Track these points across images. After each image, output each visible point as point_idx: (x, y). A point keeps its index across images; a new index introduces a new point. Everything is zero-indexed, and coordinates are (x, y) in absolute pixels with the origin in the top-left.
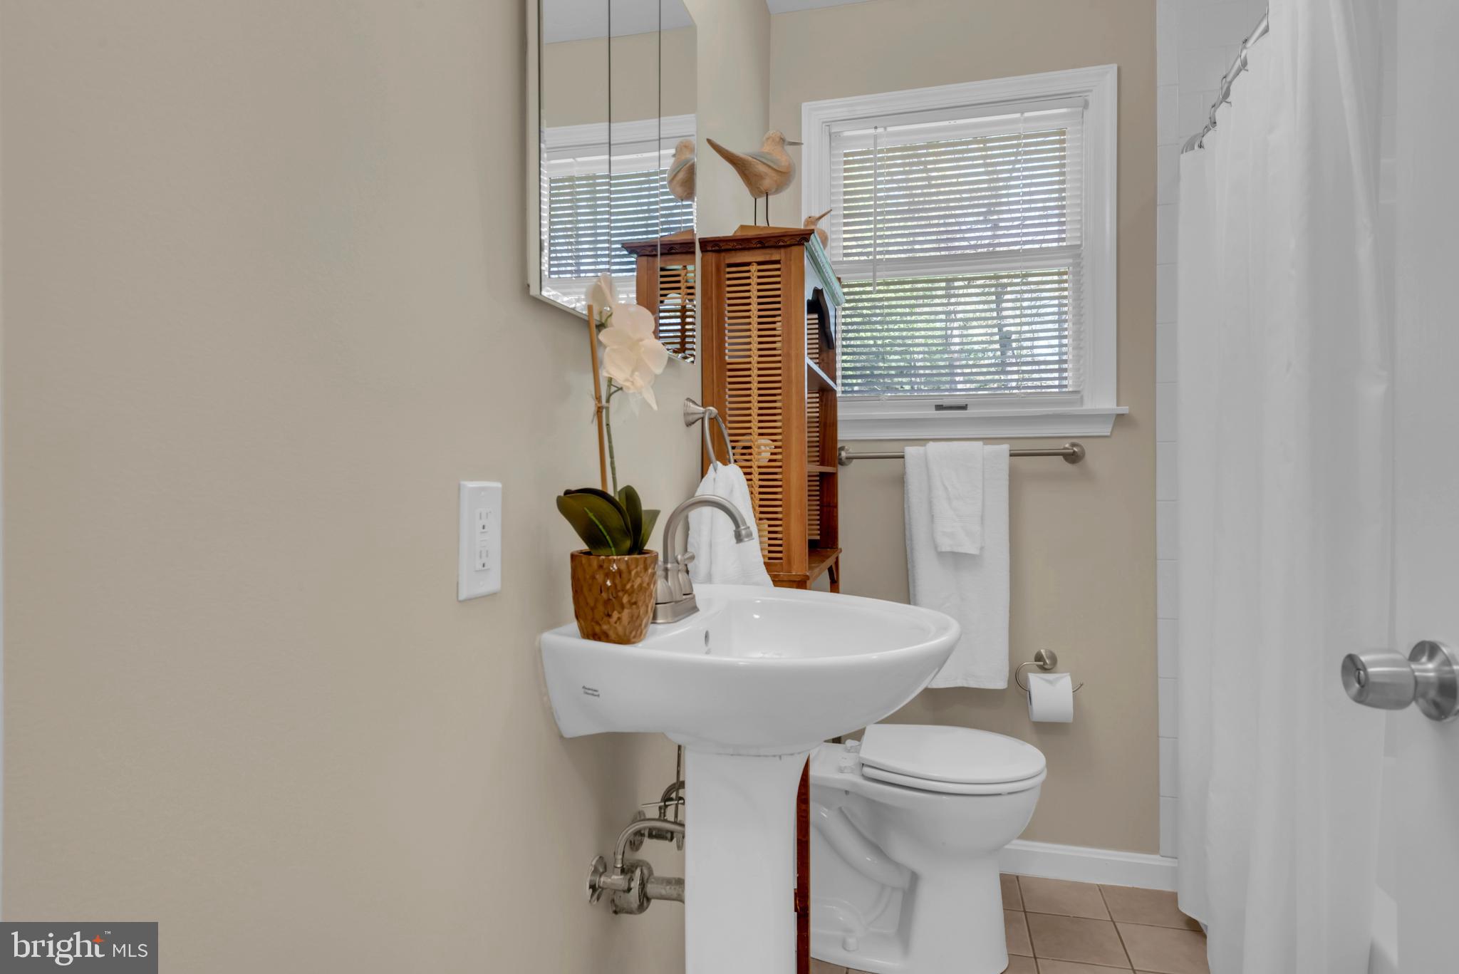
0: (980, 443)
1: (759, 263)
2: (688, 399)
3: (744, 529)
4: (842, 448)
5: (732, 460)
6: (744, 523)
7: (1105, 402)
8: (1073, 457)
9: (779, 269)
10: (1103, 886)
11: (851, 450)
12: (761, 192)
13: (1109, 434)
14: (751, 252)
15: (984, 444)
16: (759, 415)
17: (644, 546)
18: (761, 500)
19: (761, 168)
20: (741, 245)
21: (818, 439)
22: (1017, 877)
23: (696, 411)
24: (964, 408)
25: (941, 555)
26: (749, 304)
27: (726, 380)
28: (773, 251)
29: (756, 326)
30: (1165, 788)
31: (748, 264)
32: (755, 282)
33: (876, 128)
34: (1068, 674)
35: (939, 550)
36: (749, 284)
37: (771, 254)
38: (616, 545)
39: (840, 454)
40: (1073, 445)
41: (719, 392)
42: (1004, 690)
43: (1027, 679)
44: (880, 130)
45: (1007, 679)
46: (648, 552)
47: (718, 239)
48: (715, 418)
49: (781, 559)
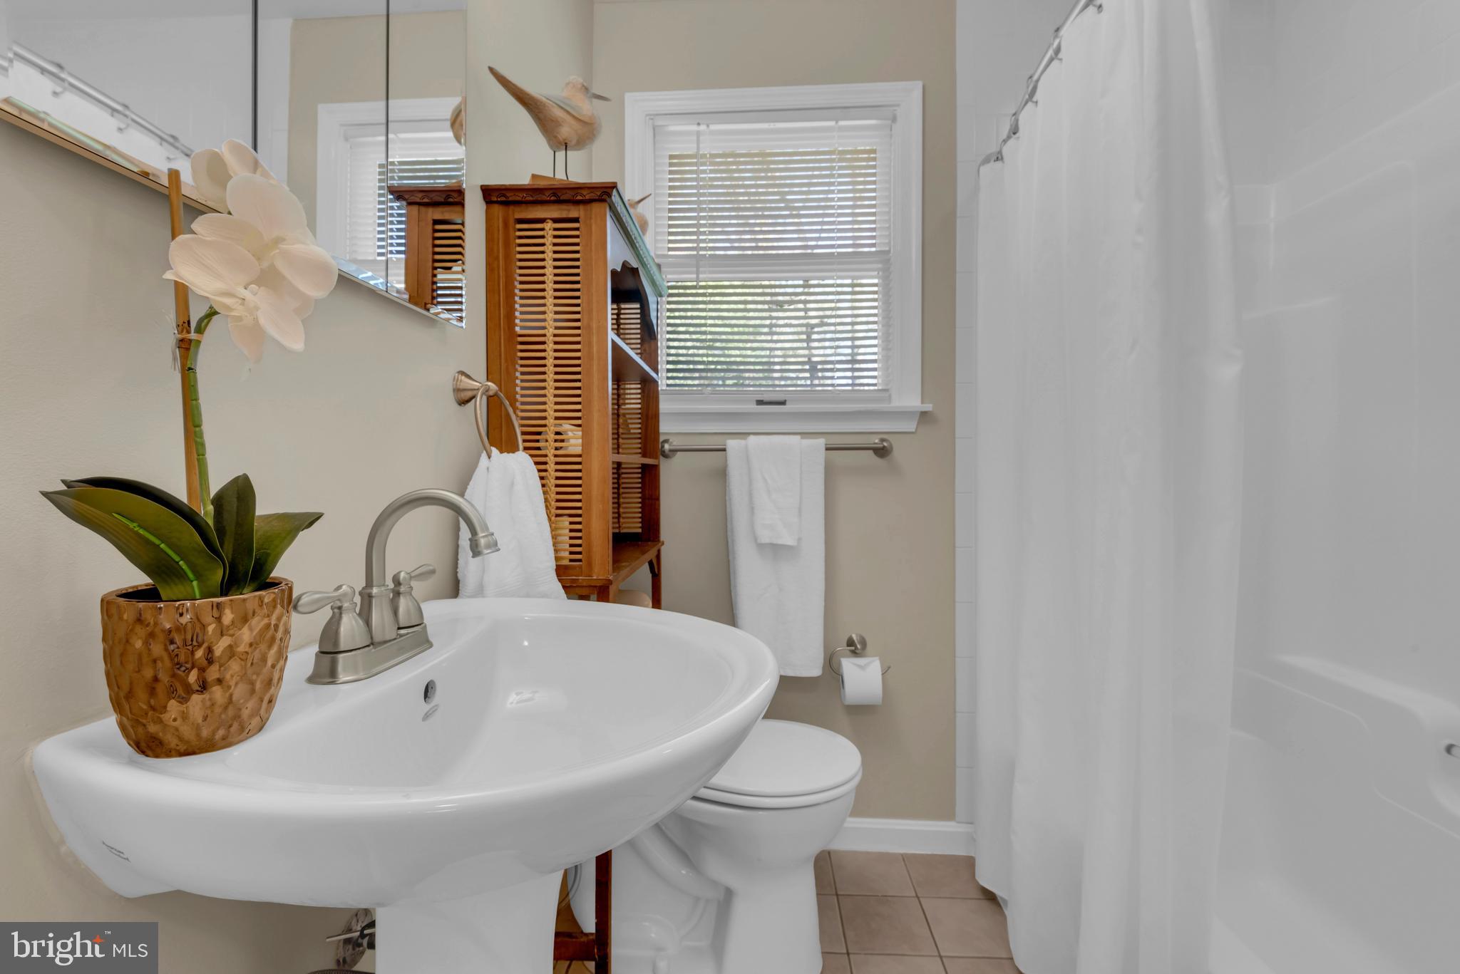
0: (798, 437)
1: (555, 221)
2: (462, 373)
3: (484, 537)
4: (666, 441)
5: (521, 447)
6: (486, 528)
7: (913, 401)
8: (882, 452)
9: (577, 229)
10: (906, 854)
11: (675, 443)
12: (560, 143)
13: (914, 430)
14: (545, 207)
15: (802, 438)
16: (556, 396)
17: (270, 572)
18: (558, 493)
19: (558, 113)
20: (532, 197)
21: (640, 431)
22: (829, 853)
23: (470, 387)
24: (783, 403)
25: (761, 547)
26: (543, 267)
27: (516, 354)
28: (572, 207)
29: (551, 292)
30: (961, 760)
31: (542, 221)
32: (549, 242)
33: (699, 124)
34: (878, 658)
35: (759, 541)
36: (543, 245)
37: (569, 210)
38: (199, 576)
39: (663, 447)
40: (882, 440)
41: (507, 368)
42: (818, 677)
43: (840, 664)
44: (703, 127)
45: (822, 666)
46: (274, 584)
47: (503, 187)
48: (496, 395)
49: (580, 560)
